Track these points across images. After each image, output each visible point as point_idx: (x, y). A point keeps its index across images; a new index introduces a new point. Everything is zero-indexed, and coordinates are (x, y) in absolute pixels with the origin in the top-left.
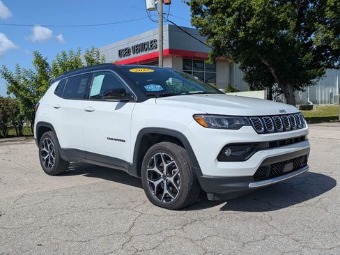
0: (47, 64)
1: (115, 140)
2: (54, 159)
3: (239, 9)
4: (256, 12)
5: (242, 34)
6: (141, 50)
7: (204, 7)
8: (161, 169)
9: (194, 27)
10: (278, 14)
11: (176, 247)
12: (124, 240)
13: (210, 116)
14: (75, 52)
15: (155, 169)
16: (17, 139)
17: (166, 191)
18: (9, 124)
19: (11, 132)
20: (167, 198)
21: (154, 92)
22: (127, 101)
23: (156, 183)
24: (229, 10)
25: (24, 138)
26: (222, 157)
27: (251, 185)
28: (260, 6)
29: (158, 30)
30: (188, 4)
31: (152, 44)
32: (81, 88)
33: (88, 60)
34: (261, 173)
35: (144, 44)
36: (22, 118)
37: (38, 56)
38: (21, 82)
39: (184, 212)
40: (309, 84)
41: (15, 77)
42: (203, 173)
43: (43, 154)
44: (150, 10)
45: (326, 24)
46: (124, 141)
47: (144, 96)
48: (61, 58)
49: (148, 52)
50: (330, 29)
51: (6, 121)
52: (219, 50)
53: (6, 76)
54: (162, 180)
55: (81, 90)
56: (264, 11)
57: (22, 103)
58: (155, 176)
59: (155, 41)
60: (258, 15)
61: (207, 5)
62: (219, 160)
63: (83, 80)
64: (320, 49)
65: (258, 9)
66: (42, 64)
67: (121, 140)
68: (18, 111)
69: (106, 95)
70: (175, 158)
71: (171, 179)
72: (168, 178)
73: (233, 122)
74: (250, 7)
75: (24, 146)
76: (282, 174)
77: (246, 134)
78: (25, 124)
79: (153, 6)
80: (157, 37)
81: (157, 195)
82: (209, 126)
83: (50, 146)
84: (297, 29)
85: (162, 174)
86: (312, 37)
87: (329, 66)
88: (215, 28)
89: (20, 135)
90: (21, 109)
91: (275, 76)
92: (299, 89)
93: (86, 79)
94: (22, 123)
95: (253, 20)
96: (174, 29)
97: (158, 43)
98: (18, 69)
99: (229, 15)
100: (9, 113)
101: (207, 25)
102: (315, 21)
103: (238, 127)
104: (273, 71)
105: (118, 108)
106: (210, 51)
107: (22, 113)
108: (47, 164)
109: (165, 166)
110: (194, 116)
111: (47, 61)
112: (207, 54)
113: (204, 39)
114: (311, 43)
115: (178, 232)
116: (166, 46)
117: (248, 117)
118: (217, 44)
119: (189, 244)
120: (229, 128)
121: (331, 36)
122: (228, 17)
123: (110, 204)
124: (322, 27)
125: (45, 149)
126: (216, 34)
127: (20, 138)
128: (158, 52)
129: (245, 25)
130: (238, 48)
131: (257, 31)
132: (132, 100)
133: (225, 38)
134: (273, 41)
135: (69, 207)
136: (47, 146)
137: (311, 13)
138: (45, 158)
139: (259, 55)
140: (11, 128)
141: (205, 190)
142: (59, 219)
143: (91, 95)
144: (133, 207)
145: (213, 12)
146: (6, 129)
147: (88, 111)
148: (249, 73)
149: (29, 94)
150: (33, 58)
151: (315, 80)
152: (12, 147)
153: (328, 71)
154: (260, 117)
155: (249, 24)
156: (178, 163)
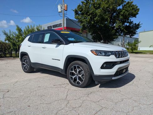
0: (21, 30)
1: (56, 59)
2: (28, 66)
3: (92, 14)
4: (98, 15)
5: (93, 22)
6: (56, 27)
7: (79, 12)
8: (76, 71)
9: (76, 20)
10: (105, 16)
11: (89, 106)
12: (66, 103)
13: (97, 51)
14: (33, 26)
15: (73, 71)
16: (10, 58)
17: (78, 80)
18: (7, 52)
19: (7, 55)
20: (78, 83)
21: (72, 41)
22: (61, 44)
23: (73, 77)
24: (89, 14)
25: (13, 58)
26: (102, 67)
27: (113, 78)
28: (99, 13)
29: (62, 20)
30: (74, 11)
31: (60, 25)
32: (40, 39)
33: (37, 29)
34: (117, 73)
35: (57, 25)
36: (12, 50)
37: (18, 27)
38: (11, 36)
39: (86, 88)
40: (113, 41)
41: (9, 34)
42: (94, 73)
43: (23, 64)
44: (60, 12)
45: (119, 20)
46: (60, 60)
47: (68, 42)
48: (27, 28)
49: (58, 28)
50: (121, 22)
51: (6, 51)
52: (84, 28)
53: (5, 34)
54: (76, 76)
55: (40, 40)
56: (100, 15)
57: (12, 44)
58: (73, 74)
59: (61, 24)
60: (98, 16)
61: (80, 11)
62: (101, 69)
63: (40, 35)
64: (117, 29)
65: (99, 14)
66: (19, 30)
67: (58, 60)
68: (10, 48)
69: (53, 41)
70: (82, 67)
71: (80, 76)
72: (79, 75)
73: (106, 53)
74: (96, 13)
75: (13, 61)
76: (122, 73)
77: (112, 58)
78: (13, 53)
79: (61, 11)
80: (62, 22)
81: (74, 82)
82: (97, 55)
83: (26, 62)
84: (110, 22)
85: (76, 74)
86: (115, 25)
87: (120, 35)
88: (83, 20)
89: (11, 56)
90: (12, 47)
91: (102, 38)
92: (110, 42)
93: (42, 35)
94: (12, 52)
95: (97, 18)
96: (68, 20)
97: (62, 25)
98: (10, 31)
99: (89, 15)
100: (7, 48)
101: (81, 19)
102: (116, 19)
103: (109, 55)
104: (102, 36)
105: (57, 47)
106: (81, 28)
107: (12, 48)
108: (25, 68)
109: (78, 70)
110: (91, 51)
111: (21, 29)
112: (80, 29)
113: (79, 24)
114: (114, 27)
115: (87, 98)
116: (65, 26)
117: (113, 51)
118: (84, 26)
119: (94, 104)
120: (105, 56)
121: (121, 25)
122: (88, 16)
123: (54, 86)
124: (118, 21)
125: (24, 63)
126: (84, 22)
127: (11, 58)
128: (62, 28)
129: (94, 19)
130: (91, 27)
131: (98, 22)
132: (63, 44)
133: (87, 23)
134: (103, 25)
135: (37, 87)
136: (25, 61)
137: (115, 17)
138: (24, 66)
139: (98, 30)
140: (7, 54)
141: (94, 80)
142: (35, 93)
143: (44, 42)
144: (64, 87)
145: (83, 14)
146: (5, 54)
147: (43, 48)
148: (93, 36)
149: (14, 41)
150: (16, 28)
151: (115, 39)
152: (8, 61)
153: (119, 37)
154: (117, 51)
155: (95, 19)
156: (84, 69)
